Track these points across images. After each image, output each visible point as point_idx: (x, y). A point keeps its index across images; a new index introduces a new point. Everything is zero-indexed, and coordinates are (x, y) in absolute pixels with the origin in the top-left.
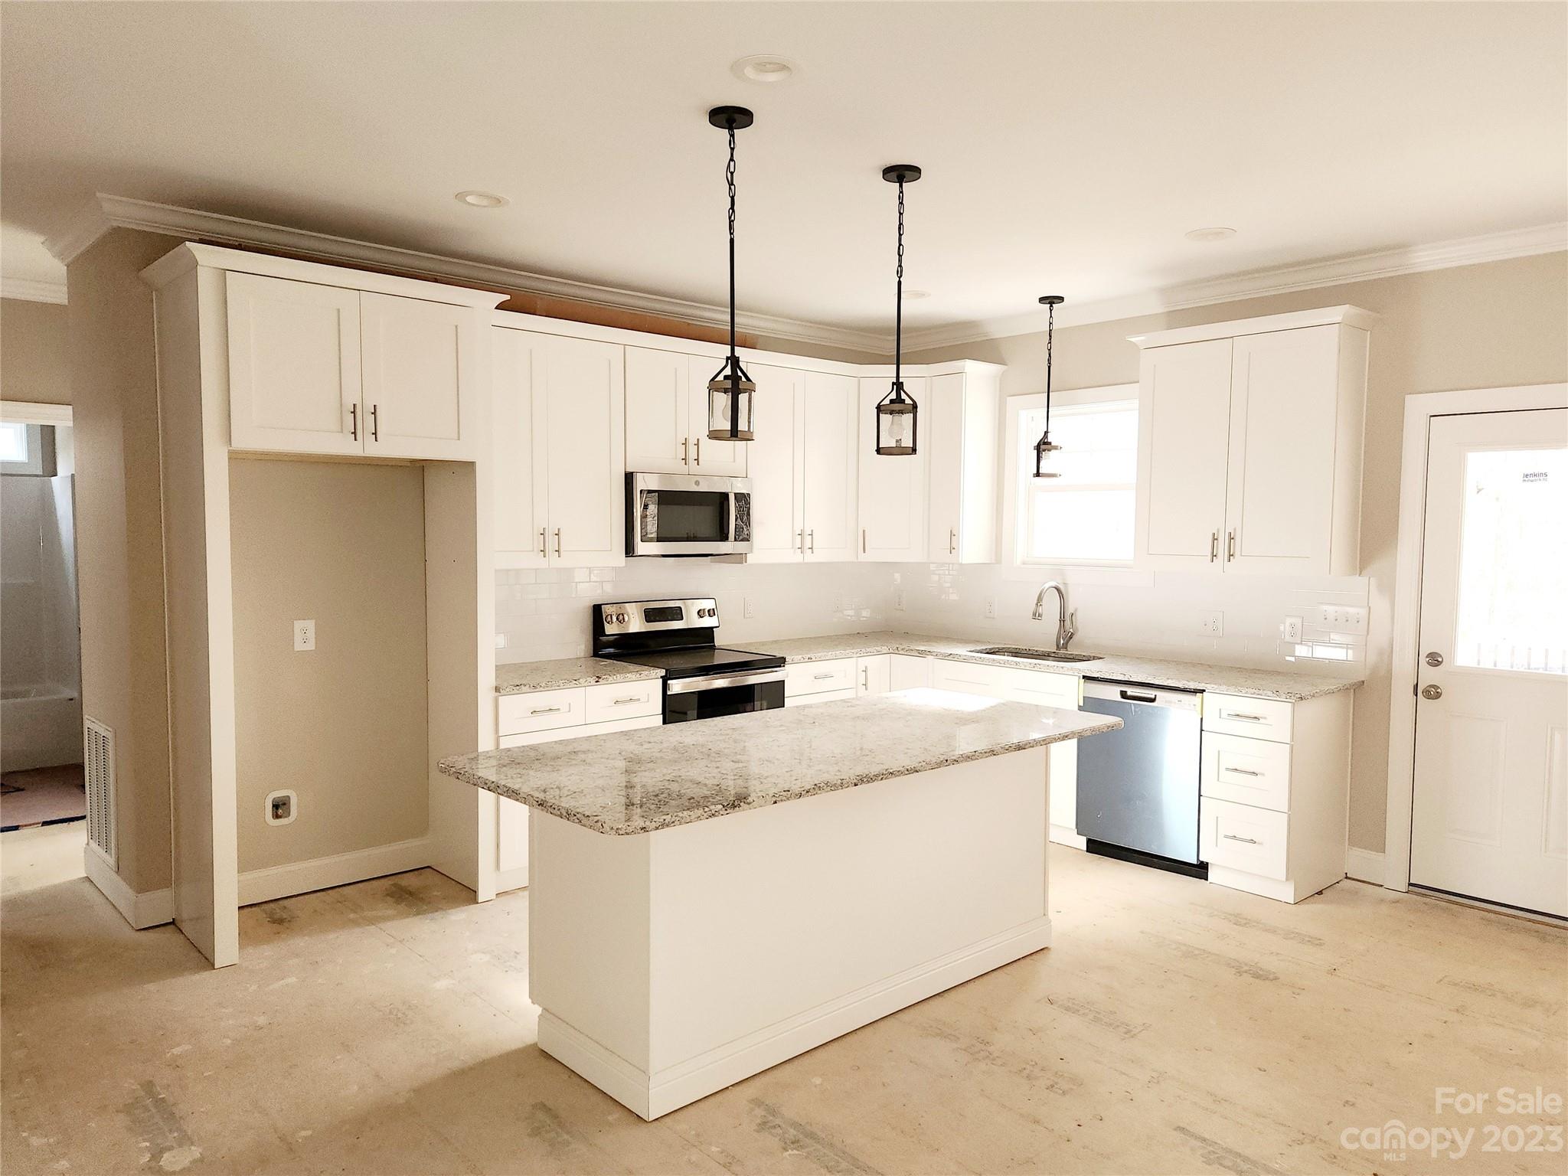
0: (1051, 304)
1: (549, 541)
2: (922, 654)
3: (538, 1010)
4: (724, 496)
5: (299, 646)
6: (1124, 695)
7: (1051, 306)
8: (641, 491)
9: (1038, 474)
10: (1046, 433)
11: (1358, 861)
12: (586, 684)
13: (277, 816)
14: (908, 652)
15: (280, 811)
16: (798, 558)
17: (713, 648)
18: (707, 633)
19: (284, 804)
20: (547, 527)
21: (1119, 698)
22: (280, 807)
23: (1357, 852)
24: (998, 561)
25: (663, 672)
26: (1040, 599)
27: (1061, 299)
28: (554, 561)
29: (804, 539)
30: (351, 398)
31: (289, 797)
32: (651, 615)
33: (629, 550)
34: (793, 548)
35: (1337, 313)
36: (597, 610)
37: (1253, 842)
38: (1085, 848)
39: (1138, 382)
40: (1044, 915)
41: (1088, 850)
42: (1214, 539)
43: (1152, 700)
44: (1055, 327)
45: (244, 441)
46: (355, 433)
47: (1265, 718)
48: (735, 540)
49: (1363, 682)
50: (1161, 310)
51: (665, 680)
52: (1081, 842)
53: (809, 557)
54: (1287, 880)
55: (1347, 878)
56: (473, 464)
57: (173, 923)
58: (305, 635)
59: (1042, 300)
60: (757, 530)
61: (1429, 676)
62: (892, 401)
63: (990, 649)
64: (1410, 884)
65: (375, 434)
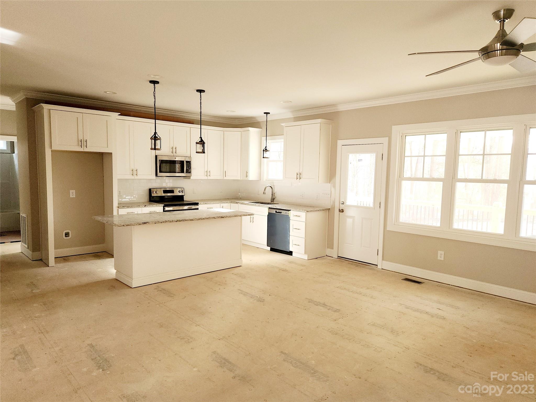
0: (267, 114)
1: (134, 172)
2: (237, 203)
3: (116, 271)
4: (183, 161)
5: (71, 196)
6: (276, 212)
7: (267, 115)
8: (159, 160)
9: (263, 158)
10: (266, 147)
11: (329, 252)
12: (142, 207)
13: (66, 237)
14: (234, 203)
15: (67, 236)
16: (206, 178)
17: (184, 201)
18: (182, 197)
19: (68, 234)
20: (133, 169)
21: (275, 212)
22: (67, 235)
23: (329, 250)
24: (260, 180)
25: (163, 205)
26: (265, 189)
27: (269, 113)
28: (136, 177)
29: (207, 173)
30: (80, 138)
31: (69, 232)
32: (165, 192)
33: (156, 175)
34: (204, 175)
35: (319, 120)
36: (150, 190)
37: (299, 245)
38: (270, 250)
39: (283, 135)
40: (241, 259)
41: (271, 250)
42: (297, 174)
43: (281, 213)
44: (268, 120)
45: (55, 148)
46: (81, 146)
47: (301, 216)
48: (186, 173)
49: (330, 209)
50: (292, 117)
51: (164, 207)
52: (269, 248)
53: (209, 178)
54: (305, 254)
55: (327, 256)
56: (112, 153)
57: (41, 260)
58: (73, 194)
59: (265, 113)
60: (193, 171)
61: (342, 207)
62: (200, 141)
63: (256, 202)
64: (338, 256)
65: (86, 146)
